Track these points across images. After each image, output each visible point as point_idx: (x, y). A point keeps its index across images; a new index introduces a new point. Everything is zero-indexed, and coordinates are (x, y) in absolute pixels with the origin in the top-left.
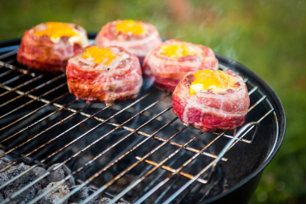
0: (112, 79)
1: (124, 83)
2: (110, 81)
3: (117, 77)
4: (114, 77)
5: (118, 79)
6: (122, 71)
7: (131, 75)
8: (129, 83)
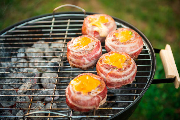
0: (72, 56)
1: (76, 60)
2: (71, 57)
3: (74, 57)
4: (73, 56)
5: (74, 58)
6: (77, 55)
7: (81, 59)
8: (79, 62)
